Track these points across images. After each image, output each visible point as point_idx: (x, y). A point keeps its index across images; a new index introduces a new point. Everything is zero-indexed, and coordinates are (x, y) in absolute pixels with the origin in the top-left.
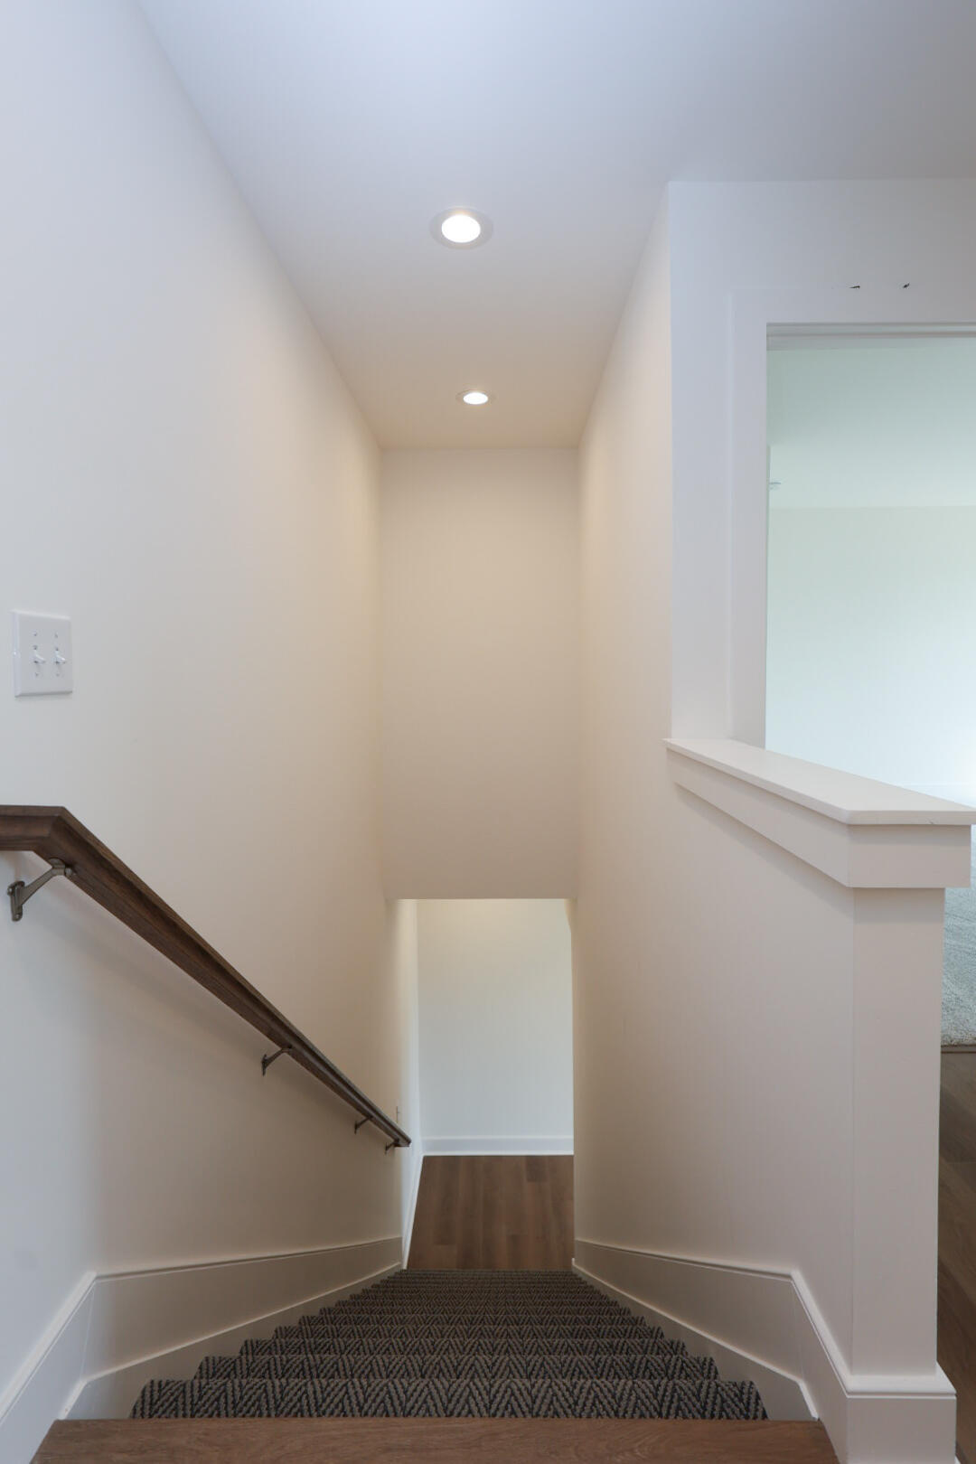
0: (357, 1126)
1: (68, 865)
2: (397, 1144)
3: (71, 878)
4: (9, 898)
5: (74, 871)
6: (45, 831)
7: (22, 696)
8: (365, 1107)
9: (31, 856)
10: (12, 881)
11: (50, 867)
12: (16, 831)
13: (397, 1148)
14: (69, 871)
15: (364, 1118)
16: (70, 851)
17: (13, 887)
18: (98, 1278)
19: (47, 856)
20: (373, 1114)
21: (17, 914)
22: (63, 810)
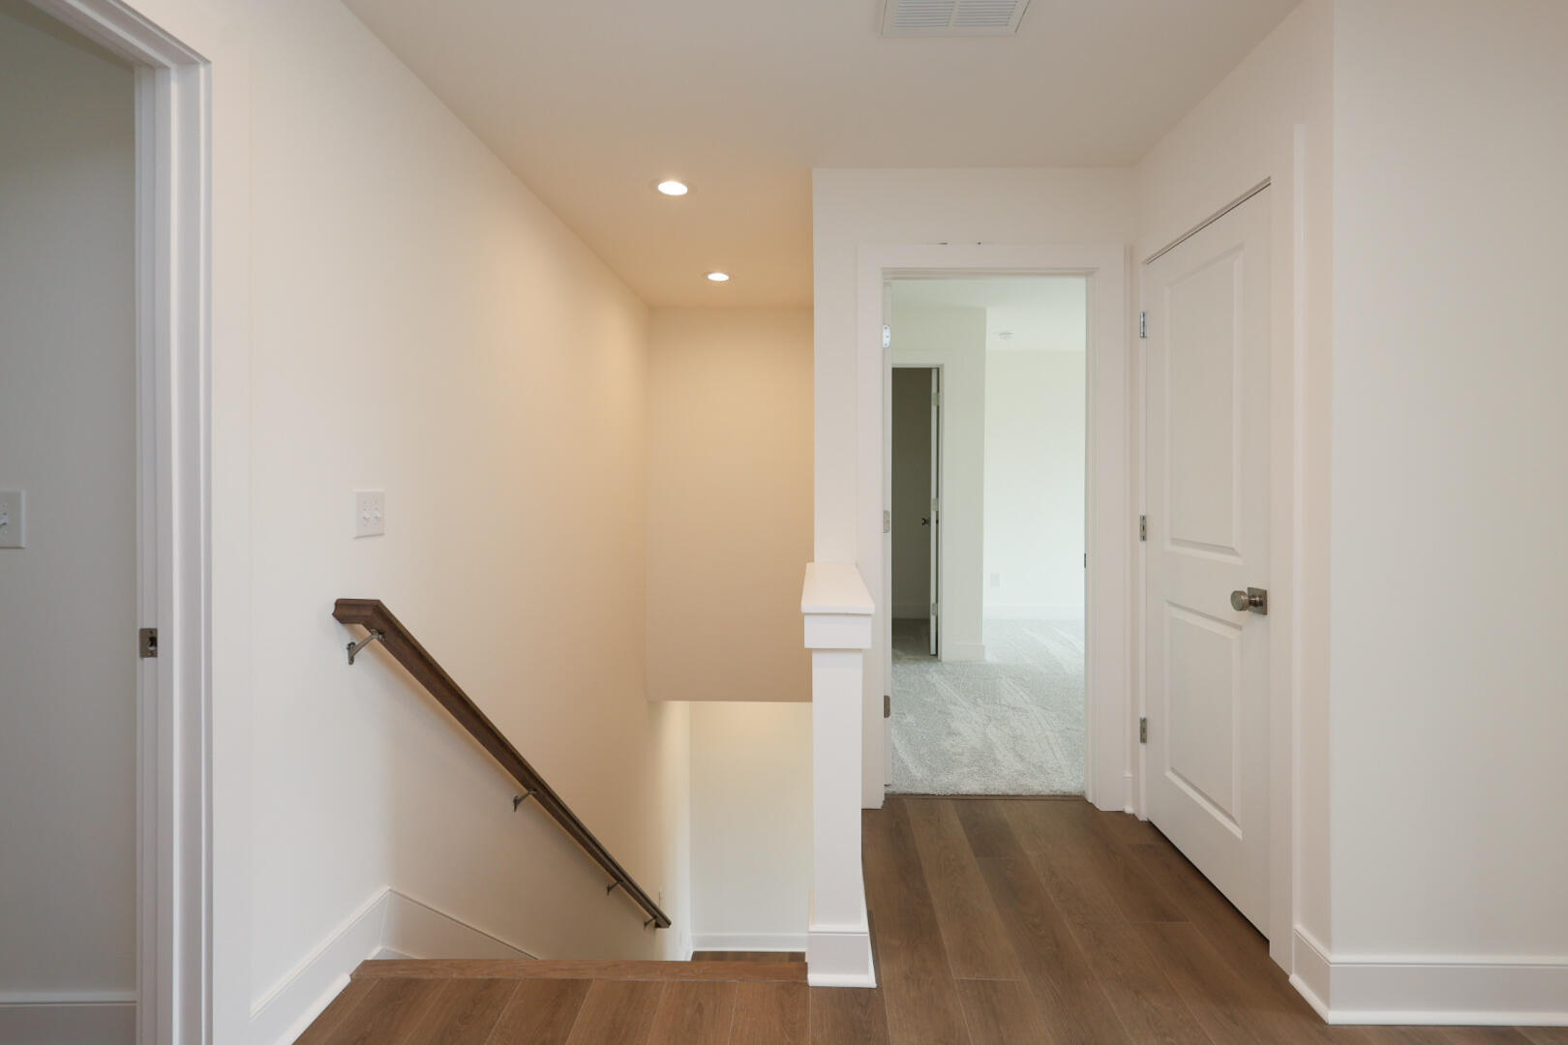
0: (609, 889)
1: (380, 633)
2: (658, 925)
3: (381, 641)
4: (347, 651)
5: (384, 637)
6: (368, 612)
7: (358, 537)
8: (617, 872)
9: (361, 627)
10: (349, 642)
11: (370, 634)
12: (354, 612)
13: (659, 929)
14: (380, 636)
15: (615, 881)
16: (379, 623)
17: (349, 645)
18: (390, 890)
19: (368, 626)
20: (622, 878)
21: (351, 661)
22: (379, 601)
